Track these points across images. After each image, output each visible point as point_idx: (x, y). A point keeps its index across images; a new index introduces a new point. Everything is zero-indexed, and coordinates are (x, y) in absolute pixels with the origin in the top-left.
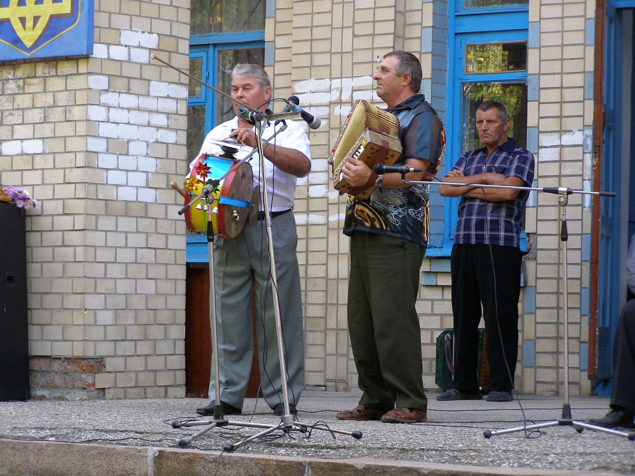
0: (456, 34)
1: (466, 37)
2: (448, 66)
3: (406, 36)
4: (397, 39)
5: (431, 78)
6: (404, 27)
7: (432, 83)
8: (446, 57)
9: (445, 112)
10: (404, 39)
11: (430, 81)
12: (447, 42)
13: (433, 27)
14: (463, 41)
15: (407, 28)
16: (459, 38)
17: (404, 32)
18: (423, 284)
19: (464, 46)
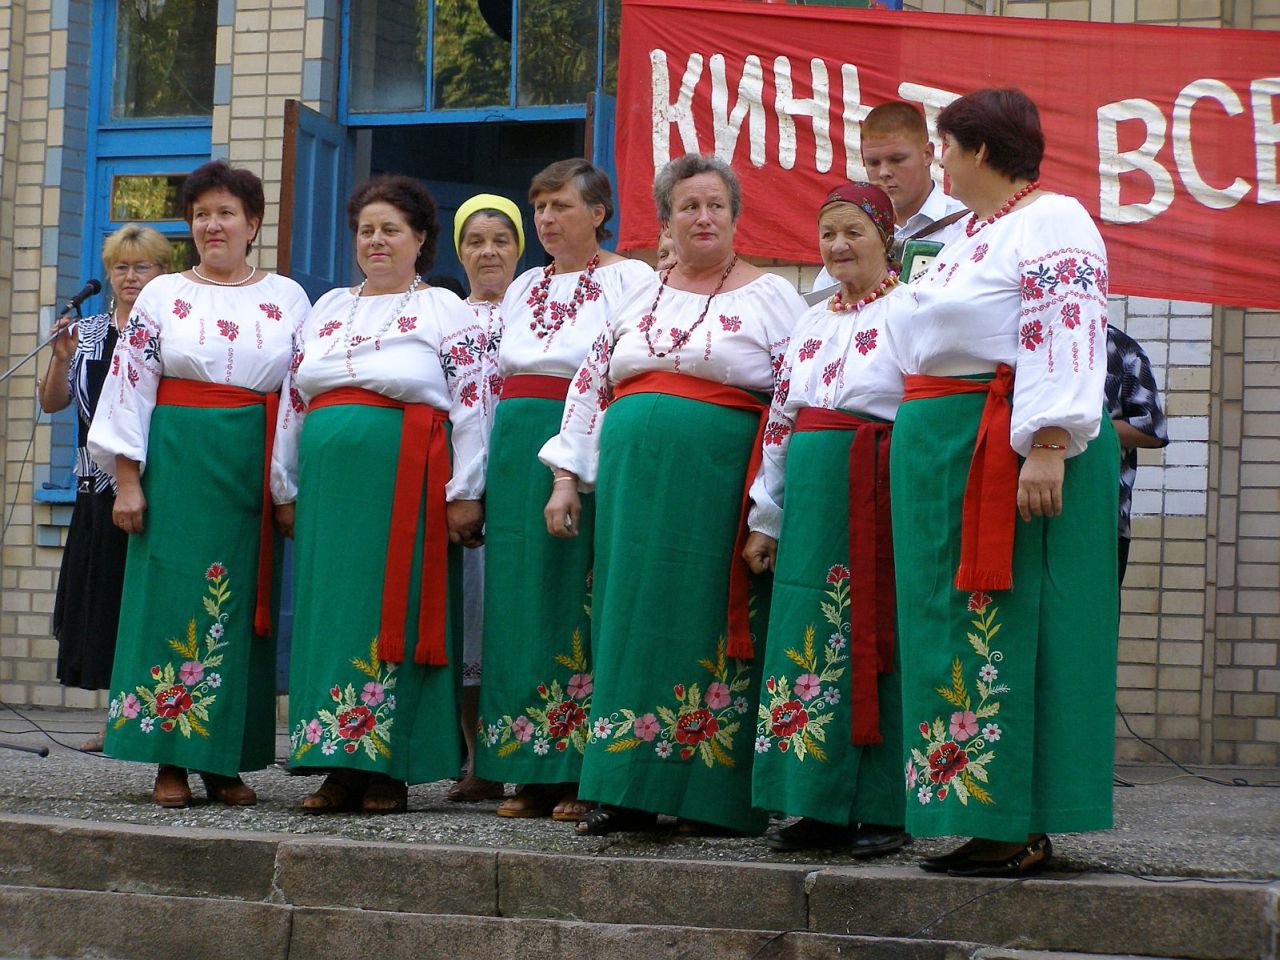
0: (99, 159)
1: (115, 164)
2: (85, 207)
3: (22, 160)
4: (8, 164)
5: (58, 226)
6: (19, 146)
7: (60, 234)
8: (81, 193)
9: (78, 278)
10: (18, 163)
11: (56, 230)
12: (84, 170)
13: (63, 146)
14: (109, 169)
15: (23, 146)
16: (104, 165)
17: (18, 153)
18: (39, 544)
19: (111, 177)
